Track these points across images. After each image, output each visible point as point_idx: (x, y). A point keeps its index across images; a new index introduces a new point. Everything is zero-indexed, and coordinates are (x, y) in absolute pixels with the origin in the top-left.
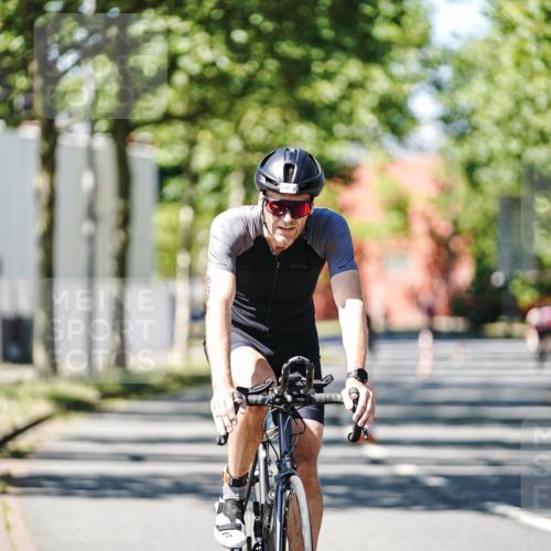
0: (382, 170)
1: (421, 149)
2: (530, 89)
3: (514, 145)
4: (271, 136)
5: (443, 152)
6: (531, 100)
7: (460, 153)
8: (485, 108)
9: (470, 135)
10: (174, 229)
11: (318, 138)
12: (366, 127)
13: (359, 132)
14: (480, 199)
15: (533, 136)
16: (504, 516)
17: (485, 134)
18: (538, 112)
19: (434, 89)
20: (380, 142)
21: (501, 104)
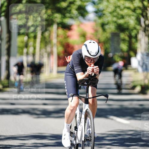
0: (79, 26)
1: (89, 20)
2: (119, 4)
3: (115, 19)
4: (49, 17)
5: (95, 21)
6: (119, 7)
7: (100, 21)
8: (106, 9)
9: (103, 16)
10: (22, 42)
11: (61, 17)
12: (74, 14)
13: (72, 16)
14: (105, 33)
15: (120, 16)
16: (112, 119)
17: (107, 16)
18: (121, 10)
19: (93, 4)
20: (78, 18)
21: (111, 8)
